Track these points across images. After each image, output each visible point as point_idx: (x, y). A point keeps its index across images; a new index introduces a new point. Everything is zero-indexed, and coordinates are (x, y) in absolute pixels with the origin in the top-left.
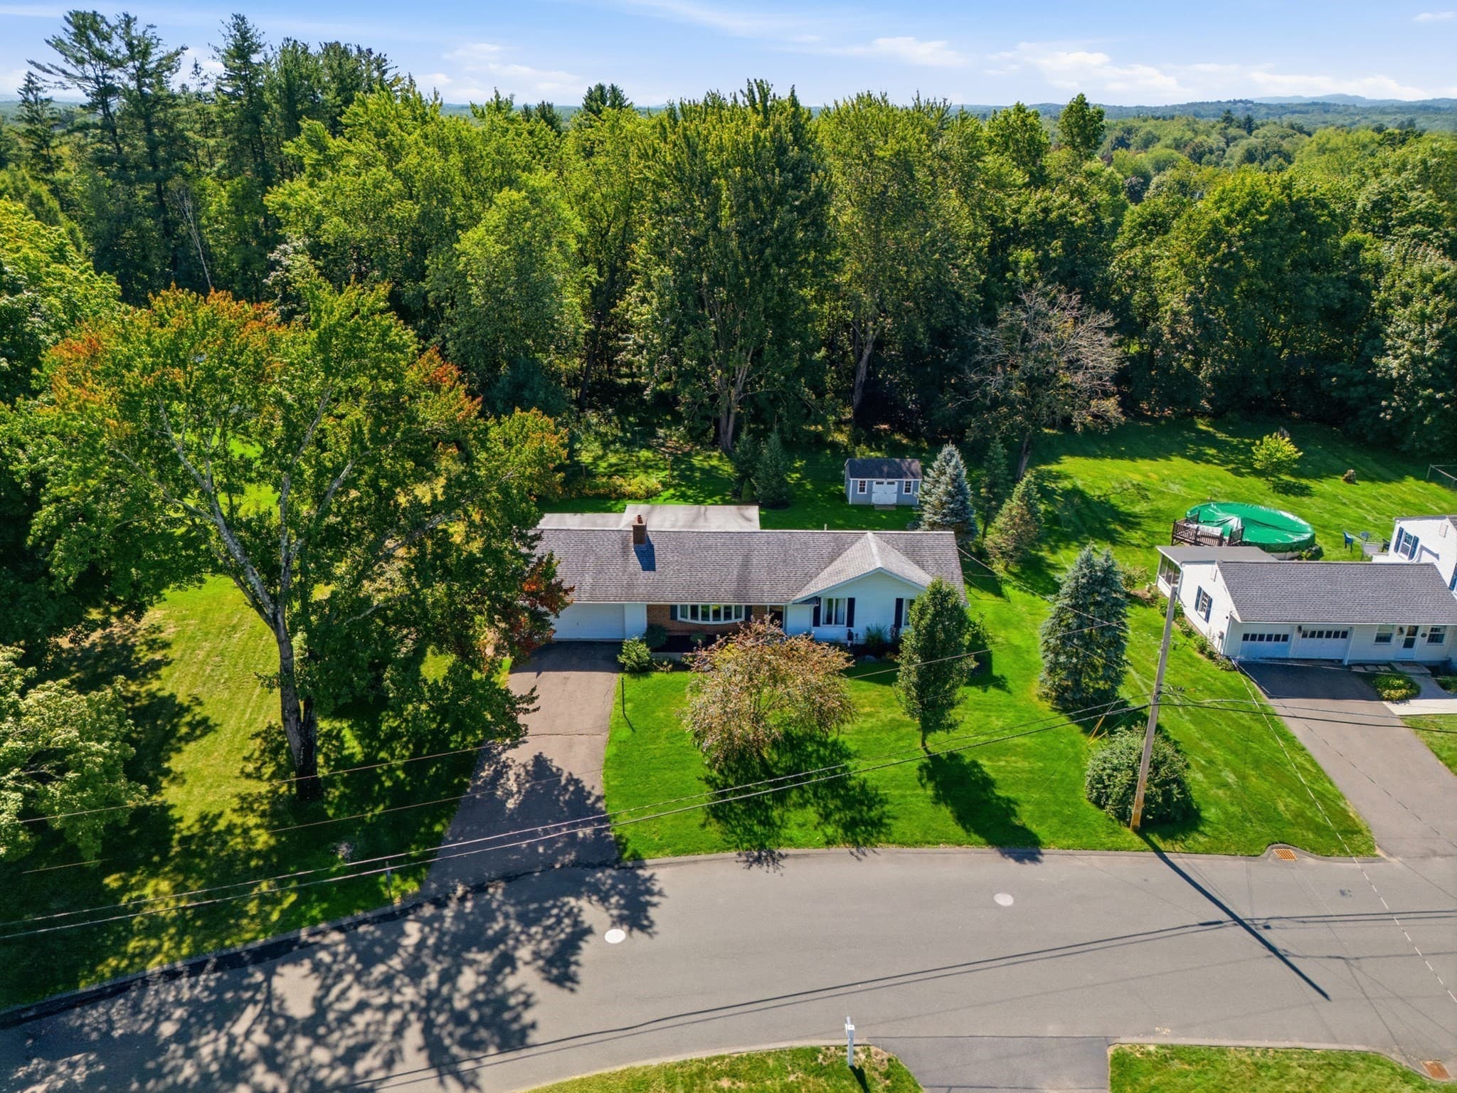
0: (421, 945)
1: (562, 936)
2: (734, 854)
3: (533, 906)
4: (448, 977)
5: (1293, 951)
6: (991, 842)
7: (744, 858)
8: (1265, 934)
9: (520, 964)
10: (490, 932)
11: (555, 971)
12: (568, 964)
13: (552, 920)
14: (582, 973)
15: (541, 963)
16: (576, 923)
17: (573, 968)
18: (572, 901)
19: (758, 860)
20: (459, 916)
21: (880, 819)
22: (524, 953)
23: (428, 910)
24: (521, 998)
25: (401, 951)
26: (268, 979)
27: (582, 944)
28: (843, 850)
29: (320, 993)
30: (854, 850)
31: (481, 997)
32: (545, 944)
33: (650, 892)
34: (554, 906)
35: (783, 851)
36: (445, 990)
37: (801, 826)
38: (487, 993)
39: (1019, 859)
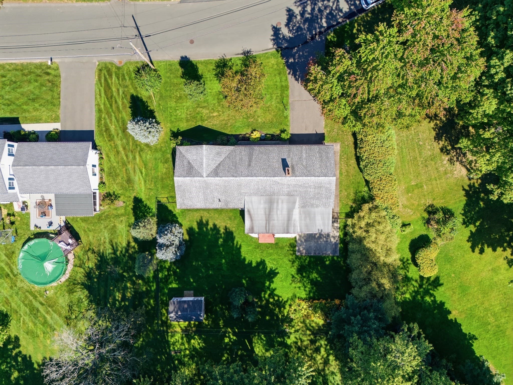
0: (321, 19)
1: (291, 23)
2: (254, 54)
3: (299, 33)
4: (313, 9)
5: (134, 28)
6: (191, 62)
7: (252, 53)
8: (138, 33)
9: (299, 14)
10: (307, 24)
11: (291, 12)
12: (289, 15)
13: (294, 28)
14: (285, 12)
15: (295, 15)
16: (289, 28)
17: (287, 13)
18: (291, 35)
19: (248, 52)
20: (315, 29)
21: (217, 68)
22: (299, 17)
23: (323, 30)
24: (297, 4)
25: (325, 17)
26: (350, 7)
27: (286, 21)
28: (228, 57)
29: (338, 4)
30: (225, 57)
31: (305, 4)
32: (295, 20)
33: (274, 40)
34: (295, 33)
35: (242, 56)
36: (313, 6)
37: (237, 65)
38: (304, 5)
39: (186, 57)
